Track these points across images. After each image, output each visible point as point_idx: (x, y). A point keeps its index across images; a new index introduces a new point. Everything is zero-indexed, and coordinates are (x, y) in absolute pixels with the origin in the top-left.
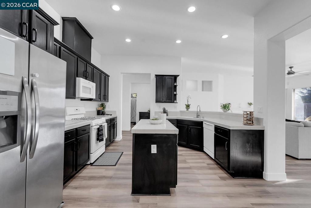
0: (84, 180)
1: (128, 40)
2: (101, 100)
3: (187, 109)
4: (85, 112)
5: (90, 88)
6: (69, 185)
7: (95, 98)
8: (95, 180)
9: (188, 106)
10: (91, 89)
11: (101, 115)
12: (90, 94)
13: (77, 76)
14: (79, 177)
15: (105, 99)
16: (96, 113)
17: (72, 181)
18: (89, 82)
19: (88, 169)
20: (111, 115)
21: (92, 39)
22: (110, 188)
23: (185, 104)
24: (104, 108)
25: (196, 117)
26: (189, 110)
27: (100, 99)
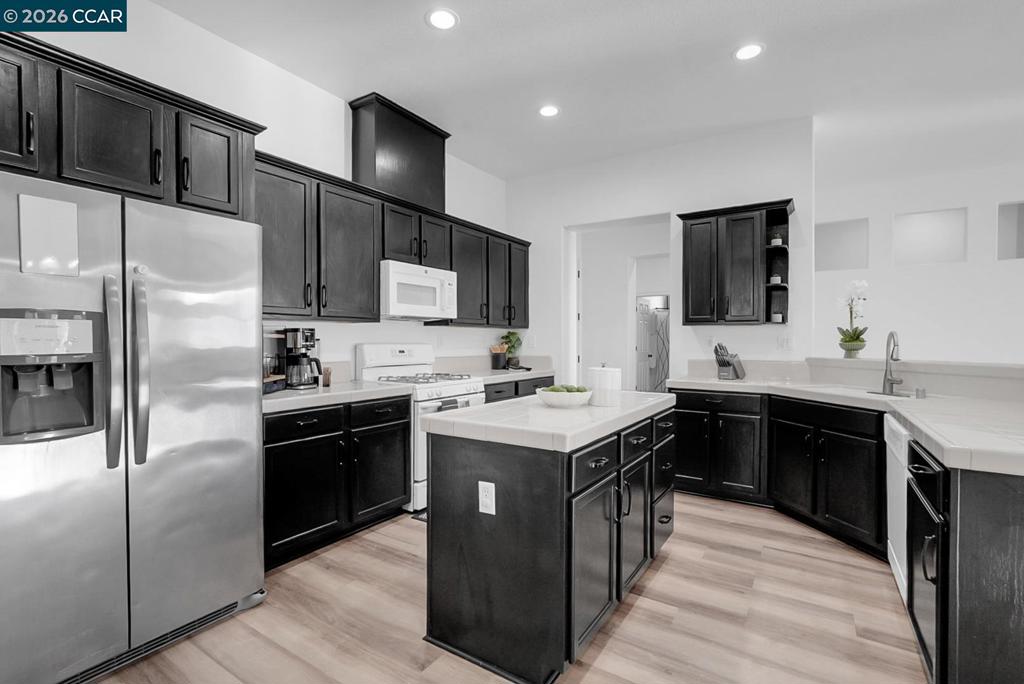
0: (362, 552)
1: (549, 111)
2: (488, 323)
3: (850, 352)
4: (433, 360)
5: (434, 289)
6: (324, 554)
7: (456, 317)
8: (385, 560)
9: (853, 339)
10: (438, 290)
11: (504, 368)
12: (435, 304)
13: (384, 258)
14: (365, 539)
15: (509, 319)
16: (488, 363)
17: (337, 546)
18: (427, 268)
19: (399, 524)
20: (529, 369)
21: (447, 141)
22: (396, 596)
23: (840, 329)
24: (512, 348)
25: (881, 390)
26: (862, 354)
27: (488, 318)
